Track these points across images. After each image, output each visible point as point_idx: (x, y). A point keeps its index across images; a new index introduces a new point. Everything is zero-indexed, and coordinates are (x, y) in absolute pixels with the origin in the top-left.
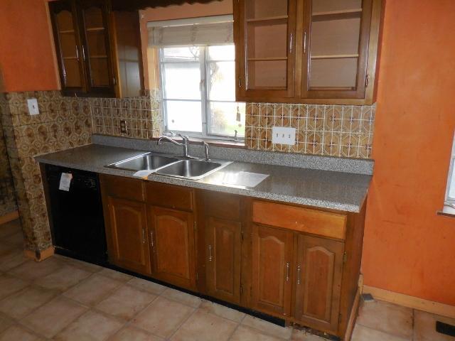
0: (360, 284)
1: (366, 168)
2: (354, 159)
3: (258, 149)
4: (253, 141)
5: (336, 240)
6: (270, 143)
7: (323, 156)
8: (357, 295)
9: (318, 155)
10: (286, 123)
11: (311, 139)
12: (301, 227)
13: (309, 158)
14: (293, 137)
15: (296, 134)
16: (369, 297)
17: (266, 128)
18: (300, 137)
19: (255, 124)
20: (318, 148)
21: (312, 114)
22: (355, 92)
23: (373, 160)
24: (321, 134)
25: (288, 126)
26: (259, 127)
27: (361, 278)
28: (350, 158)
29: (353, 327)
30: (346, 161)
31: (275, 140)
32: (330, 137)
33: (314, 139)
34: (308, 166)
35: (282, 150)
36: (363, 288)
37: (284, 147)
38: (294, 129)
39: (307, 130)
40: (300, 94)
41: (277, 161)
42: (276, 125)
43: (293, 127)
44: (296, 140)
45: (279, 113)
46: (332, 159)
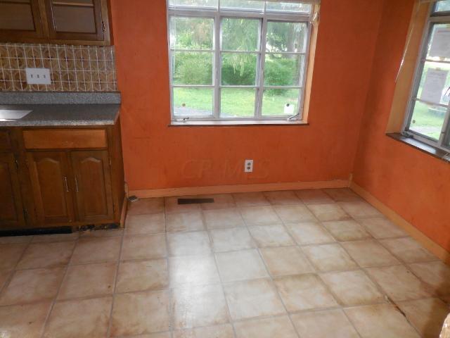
0: (126, 191)
1: (115, 99)
2: (105, 92)
3: (14, 90)
4: (6, 82)
5: (101, 150)
6: (25, 84)
7: (79, 92)
8: (125, 199)
9: (74, 92)
10: (38, 65)
11: (65, 78)
12: (71, 145)
13: (66, 95)
14: (48, 77)
15: (51, 75)
16: (134, 197)
17: (19, 70)
18: (55, 77)
19: (5, 66)
20: (73, 86)
21: (62, 55)
22: (95, 35)
23: (119, 92)
24: (74, 73)
25: (41, 67)
26: (11, 69)
27: (126, 186)
28: (102, 92)
29: (125, 217)
30: (98, 95)
31: (30, 81)
32: (82, 75)
33: (68, 78)
34: (67, 102)
35: (39, 89)
36: (129, 193)
37: (41, 86)
38: (48, 70)
39: (60, 71)
40: (48, 36)
41: (36, 100)
42: (29, 67)
43: (46, 67)
44: (52, 80)
45: (29, 54)
46: (88, 94)
